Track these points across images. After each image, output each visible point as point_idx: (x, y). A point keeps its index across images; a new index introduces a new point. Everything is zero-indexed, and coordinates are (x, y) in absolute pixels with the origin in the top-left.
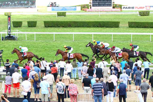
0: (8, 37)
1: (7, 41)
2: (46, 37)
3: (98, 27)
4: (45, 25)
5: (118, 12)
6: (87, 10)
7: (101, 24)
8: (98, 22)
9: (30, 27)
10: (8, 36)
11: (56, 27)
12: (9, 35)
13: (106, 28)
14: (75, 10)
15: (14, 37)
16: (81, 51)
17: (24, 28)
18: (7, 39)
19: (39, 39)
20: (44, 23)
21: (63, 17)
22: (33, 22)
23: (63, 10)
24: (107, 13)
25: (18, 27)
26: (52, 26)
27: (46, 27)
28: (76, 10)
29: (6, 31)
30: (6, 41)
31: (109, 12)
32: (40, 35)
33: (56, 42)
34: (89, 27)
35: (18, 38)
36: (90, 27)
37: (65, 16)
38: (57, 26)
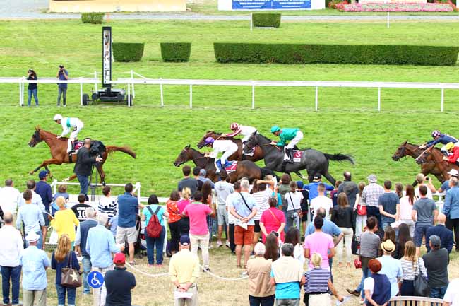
0: (103, 95)
1: (100, 109)
2: (223, 95)
3: (388, 63)
4: (217, 55)
5: (446, 14)
6: (347, 7)
7: (398, 53)
8: (389, 46)
9: (170, 61)
10: (100, 90)
11: (253, 62)
12: (106, 88)
13: (413, 66)
14: (306, 7)
15: (122, 93)
16: (345, 142)
17: (150, 65)
18: (98, 100)
19: (205, 101)
20: (213, 50)
21: (270, 28)
22: (181, 45)
23: (270, 8)
24: (411, 17)
25: (128, 61)
26: (241, 59)
27: (222, 62)
28: (310, 7)
29: (95, 73)
30: (96, 108)
31: (415, 13)
32: (204, 88)
33: (258, 112)
34: (360, 63)
35: (134, 97)
36: (365, 64)
37: (277, 25)
38: (255, 59)
